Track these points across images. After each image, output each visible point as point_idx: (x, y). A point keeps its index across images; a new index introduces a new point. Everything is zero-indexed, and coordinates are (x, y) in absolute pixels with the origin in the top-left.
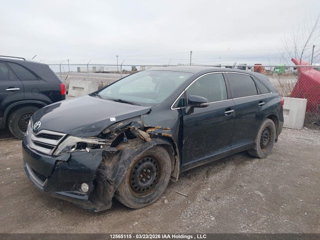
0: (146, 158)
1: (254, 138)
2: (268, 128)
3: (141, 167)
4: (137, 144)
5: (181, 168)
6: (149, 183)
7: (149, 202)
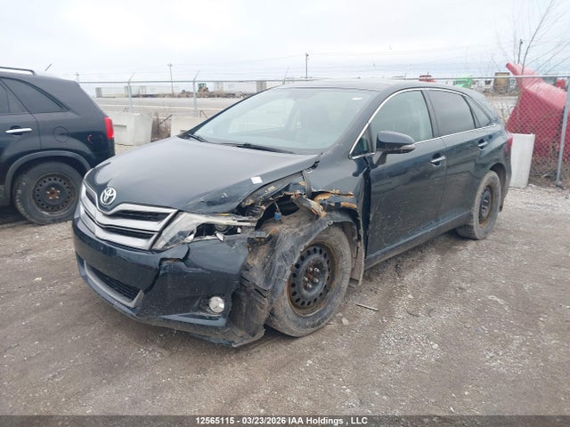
0: (312, 248)
1: (470, 205)
2: (490, 188)
3: (305, 264)
4: (299, 223)
5: (365, 262)
6: (318, 290)
7: (319, 324)
